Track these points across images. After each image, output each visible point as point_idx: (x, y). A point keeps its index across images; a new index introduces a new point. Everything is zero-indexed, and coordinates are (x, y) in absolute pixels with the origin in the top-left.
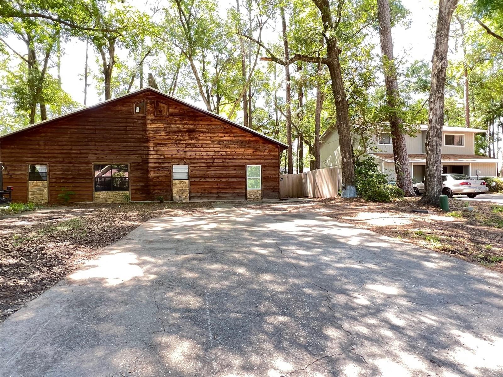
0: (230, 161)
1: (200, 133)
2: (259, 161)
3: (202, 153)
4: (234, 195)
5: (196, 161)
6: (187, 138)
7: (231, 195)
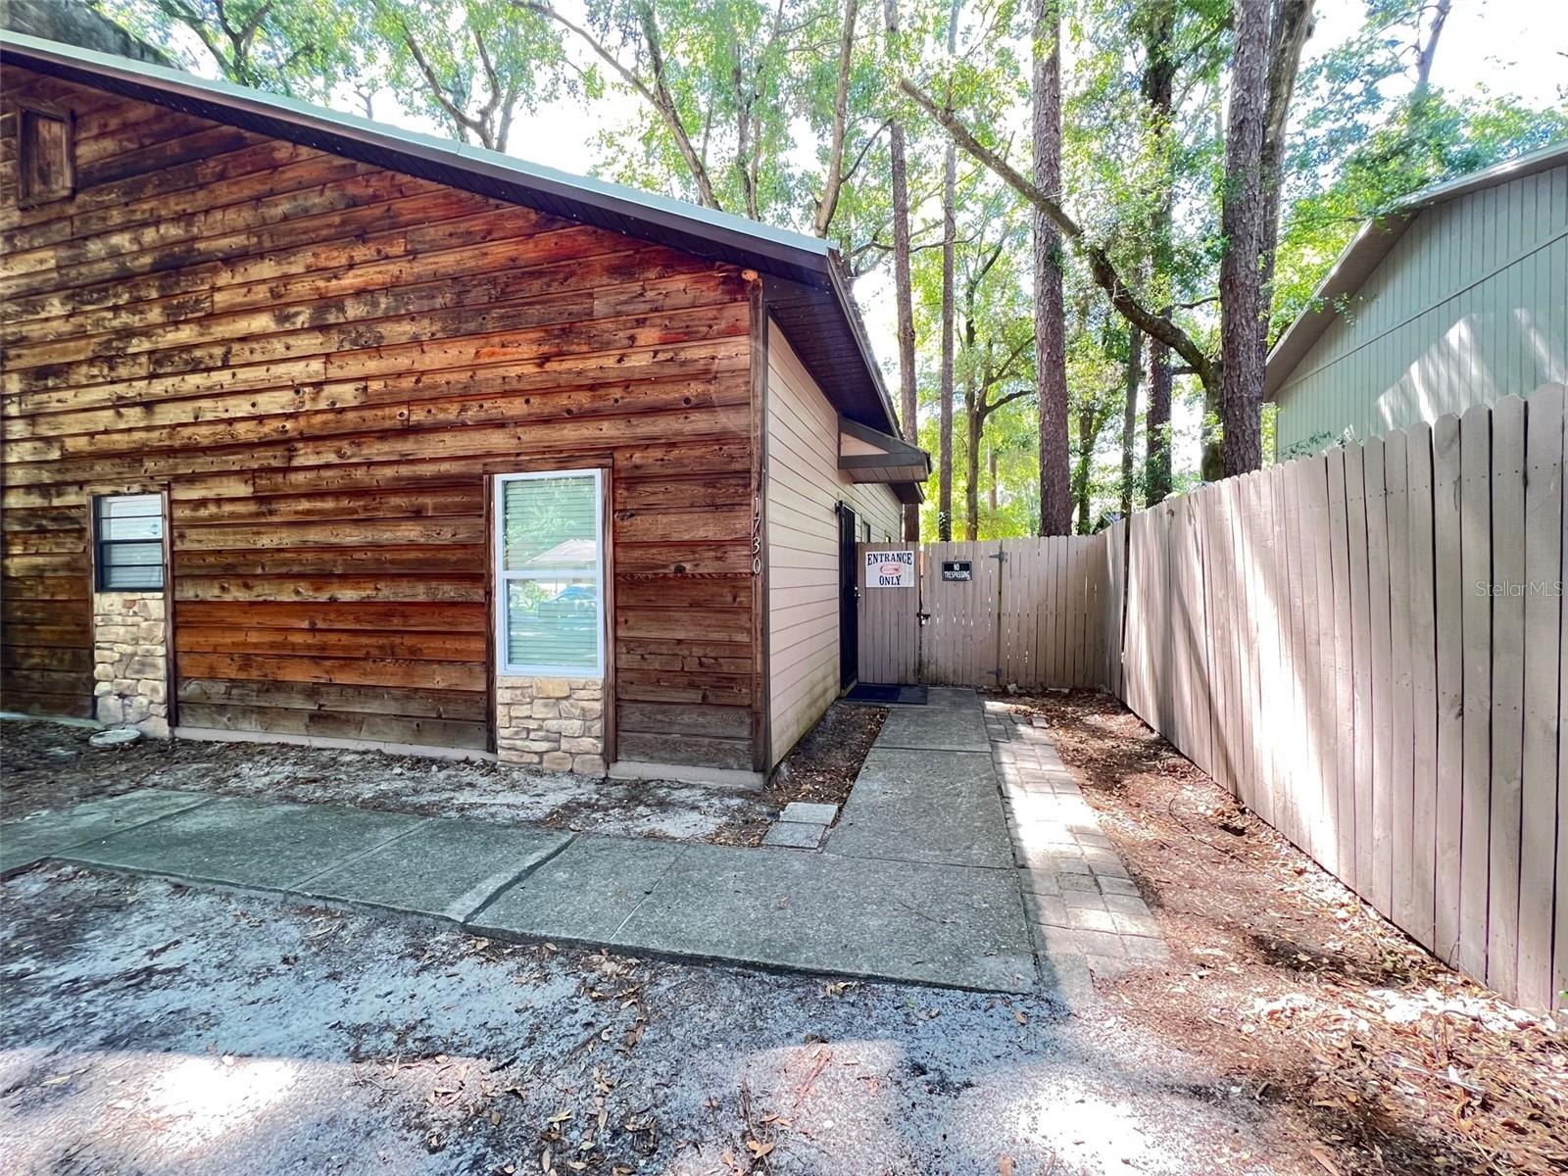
0: (385, 447)
1: (215, 271)
2: (586, 432)
3: (231, 402)
4: (414, 708)
5: (201, 464)
6: (155, 315)
7: (392, 708)
